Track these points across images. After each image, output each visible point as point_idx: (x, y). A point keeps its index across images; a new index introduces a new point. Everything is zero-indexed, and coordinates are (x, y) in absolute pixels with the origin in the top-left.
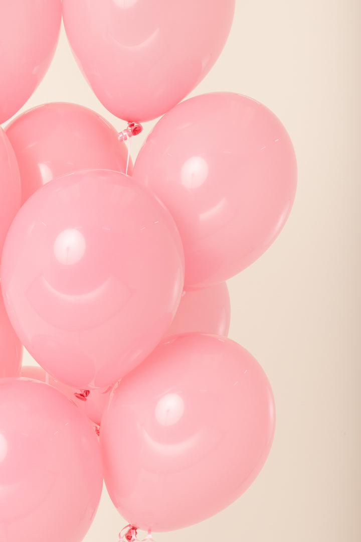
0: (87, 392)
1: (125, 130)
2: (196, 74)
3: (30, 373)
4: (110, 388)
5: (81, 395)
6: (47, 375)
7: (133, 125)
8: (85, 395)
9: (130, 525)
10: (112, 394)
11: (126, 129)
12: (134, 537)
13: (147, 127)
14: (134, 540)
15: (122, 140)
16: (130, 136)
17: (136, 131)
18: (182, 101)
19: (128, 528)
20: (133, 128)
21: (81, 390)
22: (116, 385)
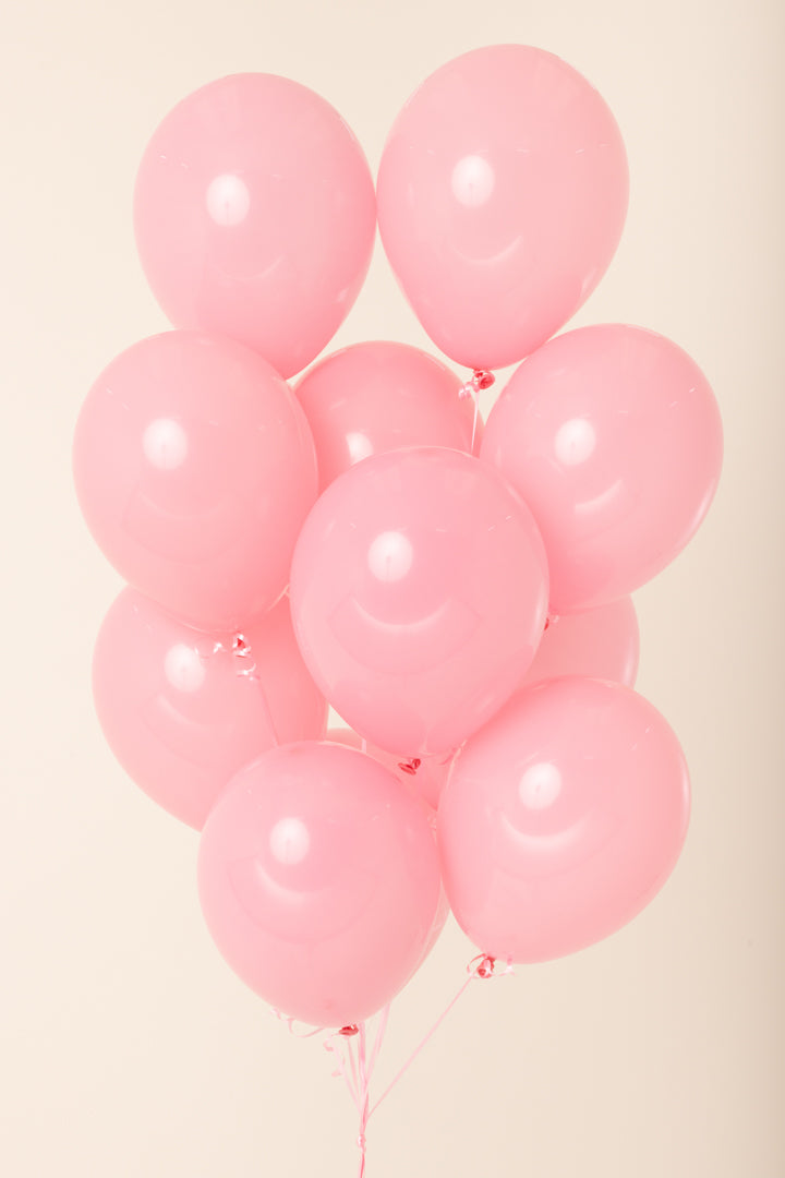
0: (417, 762)
1: (468, 383)
2: (572, 300)
3: (339, 737)
4: (451, 757)
5: (408, 766)
6: (364, 742)
7: (481, 374)
8: (413, 766)
9: (484, 955)
10: (453, 765)
11: (470, 380)
12: (488, 970)
13: (502, 376)
14: (489, 976)
15: (463, 398)
16: (476, 391)
17: (485, 383)
18: (553, 337)
19: (482, 959)
20: (481, 378)
21: (409, 759)
22: (459, 751)
